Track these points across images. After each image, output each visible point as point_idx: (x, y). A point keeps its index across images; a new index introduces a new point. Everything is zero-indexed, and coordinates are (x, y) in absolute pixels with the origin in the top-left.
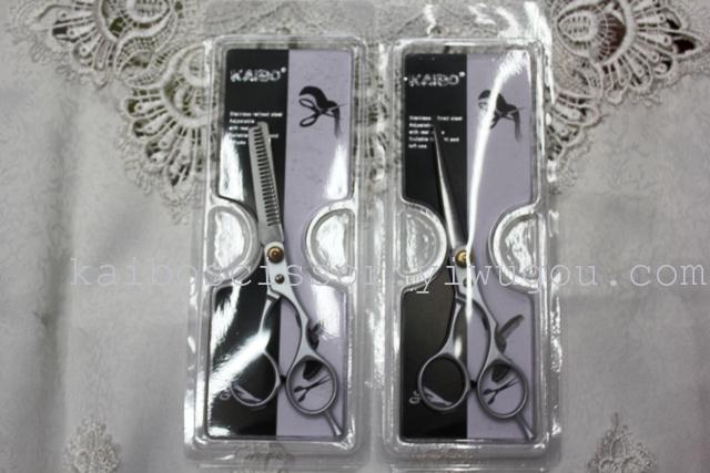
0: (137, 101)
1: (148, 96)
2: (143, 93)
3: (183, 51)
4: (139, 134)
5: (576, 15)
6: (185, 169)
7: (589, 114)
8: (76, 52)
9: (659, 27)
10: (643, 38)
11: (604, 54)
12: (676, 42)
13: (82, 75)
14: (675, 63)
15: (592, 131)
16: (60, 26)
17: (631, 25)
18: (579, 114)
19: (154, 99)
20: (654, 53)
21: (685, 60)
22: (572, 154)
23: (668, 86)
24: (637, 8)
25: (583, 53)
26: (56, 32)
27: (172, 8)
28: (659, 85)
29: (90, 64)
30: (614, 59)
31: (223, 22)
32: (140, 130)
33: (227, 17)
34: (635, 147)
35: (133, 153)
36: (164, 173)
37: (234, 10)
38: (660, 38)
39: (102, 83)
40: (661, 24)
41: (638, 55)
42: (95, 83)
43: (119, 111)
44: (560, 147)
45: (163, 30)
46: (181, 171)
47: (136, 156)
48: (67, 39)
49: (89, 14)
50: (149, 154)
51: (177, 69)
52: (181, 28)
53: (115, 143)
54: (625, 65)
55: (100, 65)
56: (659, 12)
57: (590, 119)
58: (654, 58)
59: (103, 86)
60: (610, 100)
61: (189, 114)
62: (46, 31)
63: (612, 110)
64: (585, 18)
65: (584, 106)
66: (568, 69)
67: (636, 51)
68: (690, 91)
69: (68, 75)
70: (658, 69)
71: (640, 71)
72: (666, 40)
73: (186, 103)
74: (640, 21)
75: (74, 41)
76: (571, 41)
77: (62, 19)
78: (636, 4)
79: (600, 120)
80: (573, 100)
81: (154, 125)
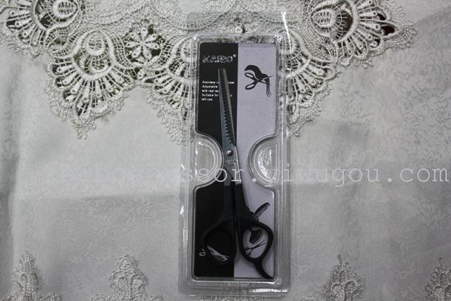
0: (59, 66)
1: (65, 62)
2: (61, 61)
3: (85, 34)
4: (59, 85)
5: (322, 11)
6: (85, 105)
7: (329, 72)
8: (20, 35)
9: (373, 19)
10: (363, 26)
11: (340, 35)
12: (383, 28)
13: (24, 49)
14: (382, 41)
15: (331, 82)
16: (11, 20)
17: (356, 18)
18: (323, 72)
19: (68, 64)
20: (369, 35)
21: (388, 39)
22: (318, 97)
23: (378, 55)
24: (359, 7)
25: (326, 35)
26: (8, 23)
27: (79, 8)
28: (372, 55)
29: (29, 42)
30: (345, 39)
31: (109, 16)
32: (59, 83)
33: (111, 13)
34: (357, 92)
35: (55, 97)
36: (74, 107)
37: (116, 9)
38: (373, 26)
39: (36, 54)
40: (374, 17)
41: (359, 36)
42: (32, 54)
43: (47, 72)
44: (311, 92)
45: (73, 22)
46: (83, 107)
47: (57, 99)
48: (15, 28)
49: (28, 12)
50: (65, 97)
51: (82, 45)
52: (85, 20)
53: (45, 90)
54: (352, 42)
55: (35, 43)
56: (373, 10)
57: (330, 75)
58: (370, 38)
59: (37, 56)
60: (342, 63)
61: (88, 72)
62: (3, 23)
63: (343, 69)
64: (328, 13)
65: (326, 67)
66: (316, 44)
67: (359, 33)
68: (391, 58)
69: (16, 49)
70: (372, 44)
71: (361, 46)
72: (377, 27)
73: (87, 66)
74: (361, 15)
75: (19, 29)
76: (319, 27)
77: (12, 16)
78: (359, 4)
79: (335, 76)
80: (319, 63)
81: (68, 80)
